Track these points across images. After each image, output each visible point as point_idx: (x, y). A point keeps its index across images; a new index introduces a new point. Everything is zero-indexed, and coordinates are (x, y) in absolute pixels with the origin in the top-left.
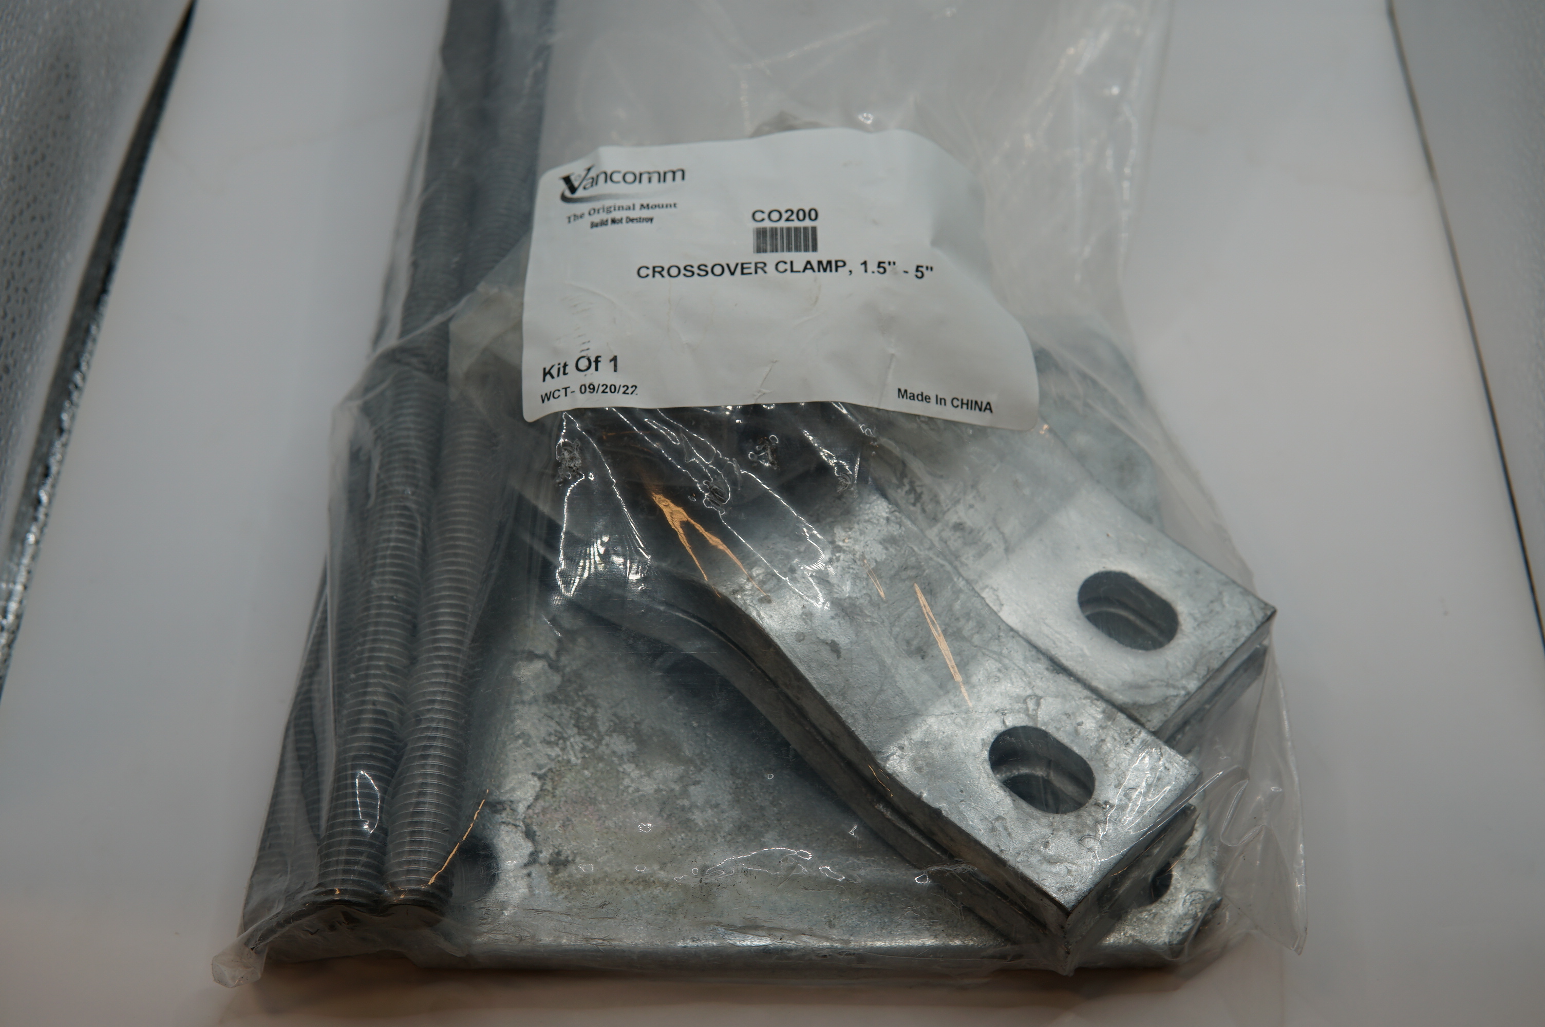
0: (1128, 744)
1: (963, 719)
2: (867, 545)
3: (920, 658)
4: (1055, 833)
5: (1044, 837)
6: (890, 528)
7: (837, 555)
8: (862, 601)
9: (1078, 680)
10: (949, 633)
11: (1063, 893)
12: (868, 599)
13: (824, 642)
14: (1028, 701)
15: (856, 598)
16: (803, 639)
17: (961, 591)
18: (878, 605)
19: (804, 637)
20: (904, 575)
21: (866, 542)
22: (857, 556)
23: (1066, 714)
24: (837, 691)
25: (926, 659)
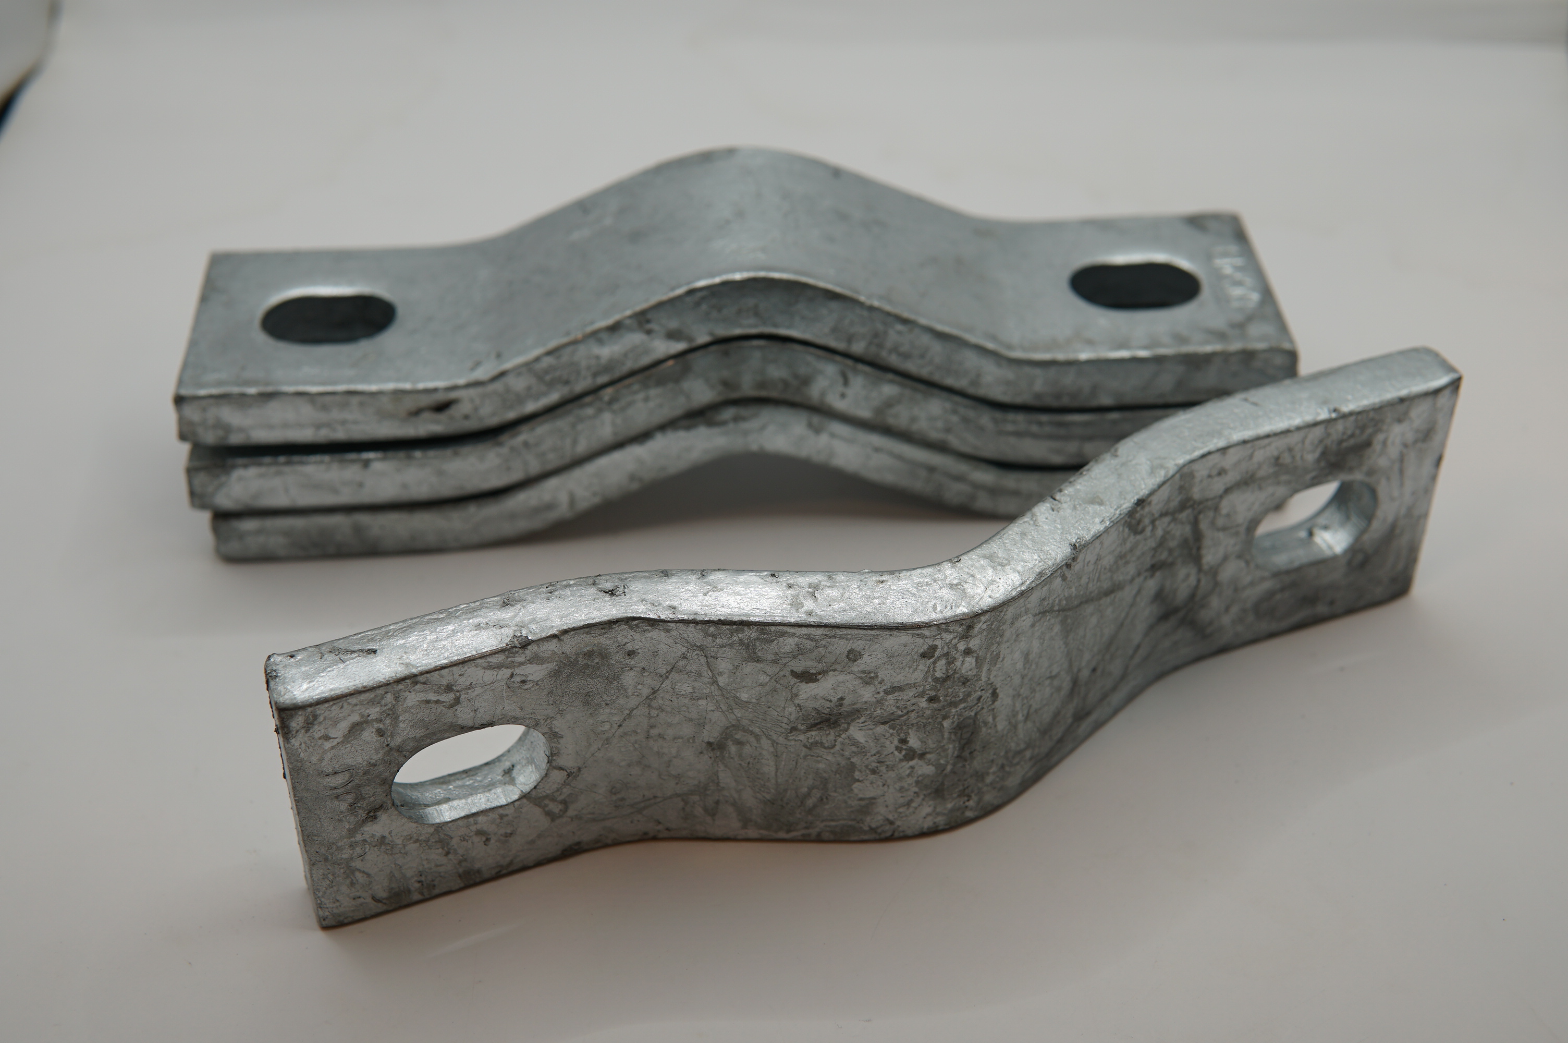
0: (421, 875)
1: (604, 732)
2: (884, 785)
3: (711, 740)
4: (387, 749)
5: (392, 736)
6: (880, 818)
7: (904, 752)
8: (832, 737)
9: (539, 864)
10: (711, 784)
11: (308, 717)
12: (826, 745)
13: (824, 672)
14: (561, 807)
15: (839, 736)
16: (848, 657)
17: (745, 827)
18: (810, 749)
19: (850, 659)
20: (817, 794)
21: (888, 786)
22: (883, 769)
23: (511, 834)
24: (758, 643)
25: (704, 745)
